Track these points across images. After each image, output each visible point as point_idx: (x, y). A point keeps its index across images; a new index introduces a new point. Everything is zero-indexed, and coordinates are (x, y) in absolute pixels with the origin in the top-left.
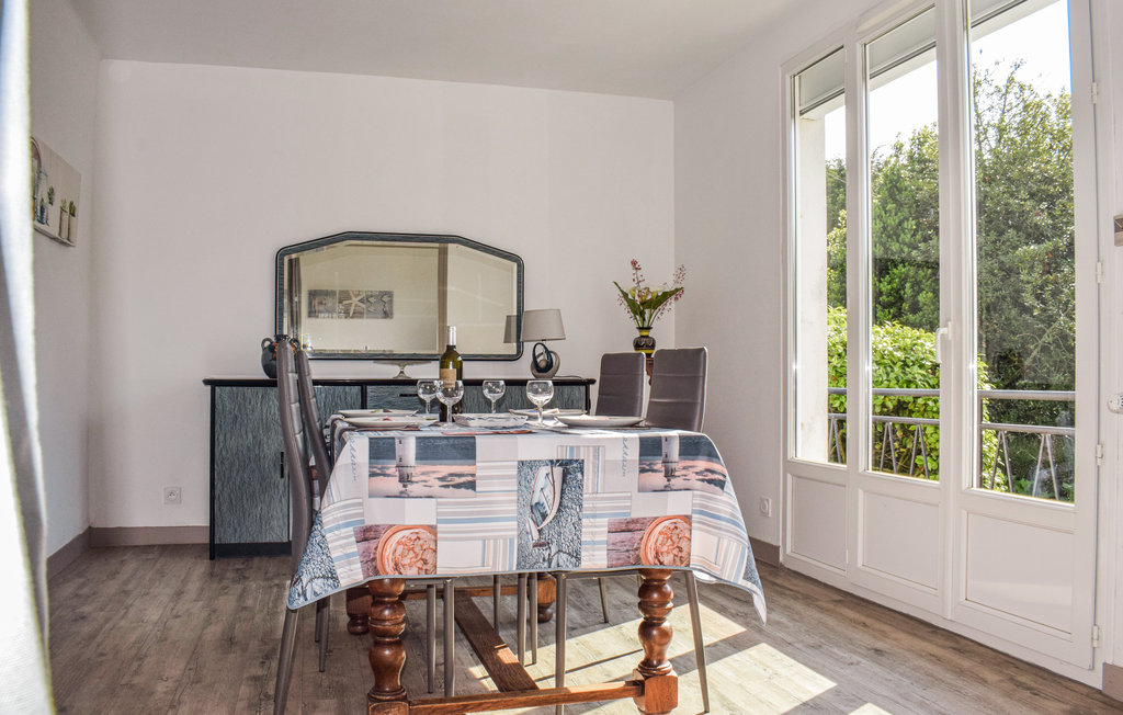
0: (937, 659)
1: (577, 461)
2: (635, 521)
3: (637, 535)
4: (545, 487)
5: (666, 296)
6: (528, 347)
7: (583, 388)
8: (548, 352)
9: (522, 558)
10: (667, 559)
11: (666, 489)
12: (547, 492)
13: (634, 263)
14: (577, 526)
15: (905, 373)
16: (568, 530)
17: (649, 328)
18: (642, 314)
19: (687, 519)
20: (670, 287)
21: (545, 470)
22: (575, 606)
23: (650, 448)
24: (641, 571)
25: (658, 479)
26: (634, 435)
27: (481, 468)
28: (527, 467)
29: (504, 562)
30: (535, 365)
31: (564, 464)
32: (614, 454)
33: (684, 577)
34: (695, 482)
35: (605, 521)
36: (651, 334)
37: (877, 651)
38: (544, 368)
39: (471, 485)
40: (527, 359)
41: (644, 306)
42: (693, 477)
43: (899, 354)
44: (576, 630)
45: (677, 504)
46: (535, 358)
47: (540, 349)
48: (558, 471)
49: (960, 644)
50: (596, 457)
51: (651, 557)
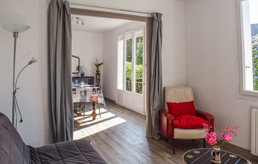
0: (129, 113)
2: (92, 97)
3: (92, 98)
4: (83, 94)
5: (101, 64)
6: (80, 72)
7: (88, 78)
8: (83, 73)
9: (80, 101)
10: (95, 101)
11: (95, 93)
13: (96, 59)
14: (86, 97)
15: (141, 74)
16: (85, 98)
17: (98, 69)
18: (97, 67)
19: (98, 96)
20: (102, 63)
21: (83, 92)
22: (86, 109)
23: (94, 89)
24: (93, 102)
25: (95, 92)
26: (92, 88)
27: (76, 92)
28: (81, 92)
29: (79, 101)
30: (81, 74)
31: (85, 91)
32: (90, 90)
33: (97, 103)
34: (98, 93)
35: (89, 97)
36: (99, 70)
37: (123, 112)
38: (82, 75)
39: (75, 93)
40: (80, 74)
41: (98, 65)
42: (98, 92)
43: (140, 71)
44: (86, 111)
45: (97, 95)
46: (81, 73)
47: (82, 72)
48: (84, 92)
49: (133, 111)
50: (88, 90)
51: (94, 100)
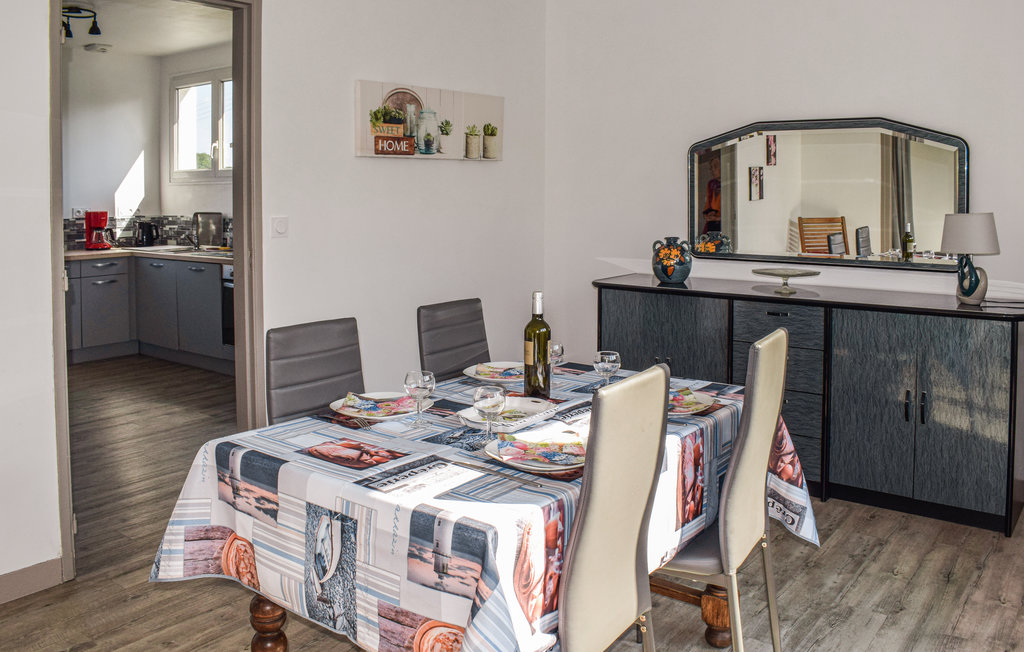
1: (351, 519)
2: (406, 614)
4: (325, 540)
8: (974, 268)
9: (310, 609)
11: (438, 587)
12: (327, 542)
14: (352, 595)
16: (346, 596)
21: (326, 520)
23: (422, 529)
25: (427, 571)
27: (280, 500)
28: (313, 511)
29: (297, 605)
30: (961, 285)
31: (341, 519)
35: (375, 600)
39: (275, 513)
48: (336, 525)
50: (369, 520)
